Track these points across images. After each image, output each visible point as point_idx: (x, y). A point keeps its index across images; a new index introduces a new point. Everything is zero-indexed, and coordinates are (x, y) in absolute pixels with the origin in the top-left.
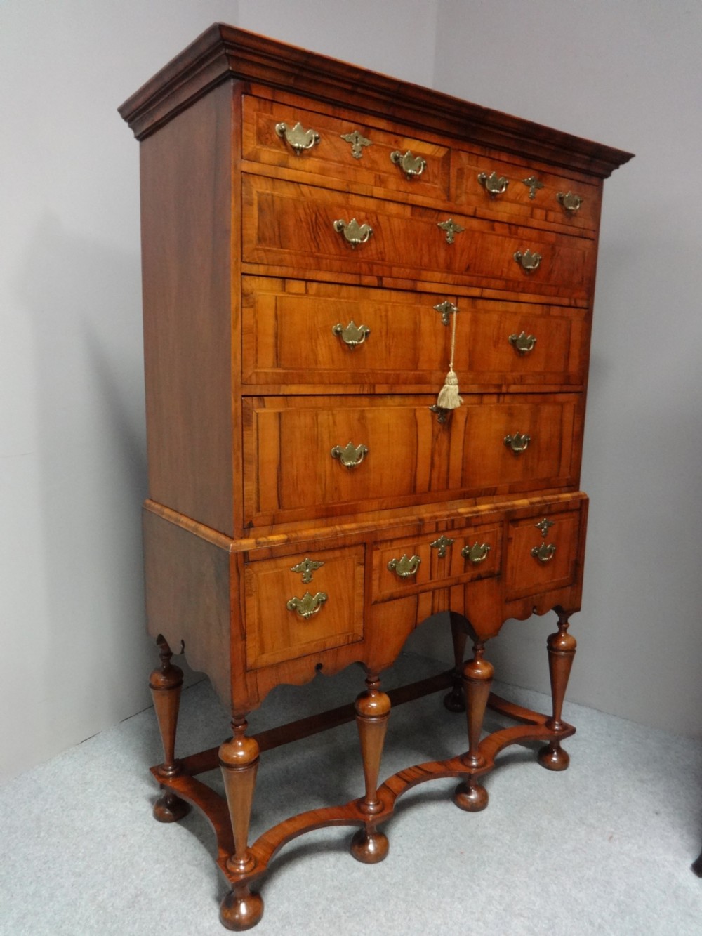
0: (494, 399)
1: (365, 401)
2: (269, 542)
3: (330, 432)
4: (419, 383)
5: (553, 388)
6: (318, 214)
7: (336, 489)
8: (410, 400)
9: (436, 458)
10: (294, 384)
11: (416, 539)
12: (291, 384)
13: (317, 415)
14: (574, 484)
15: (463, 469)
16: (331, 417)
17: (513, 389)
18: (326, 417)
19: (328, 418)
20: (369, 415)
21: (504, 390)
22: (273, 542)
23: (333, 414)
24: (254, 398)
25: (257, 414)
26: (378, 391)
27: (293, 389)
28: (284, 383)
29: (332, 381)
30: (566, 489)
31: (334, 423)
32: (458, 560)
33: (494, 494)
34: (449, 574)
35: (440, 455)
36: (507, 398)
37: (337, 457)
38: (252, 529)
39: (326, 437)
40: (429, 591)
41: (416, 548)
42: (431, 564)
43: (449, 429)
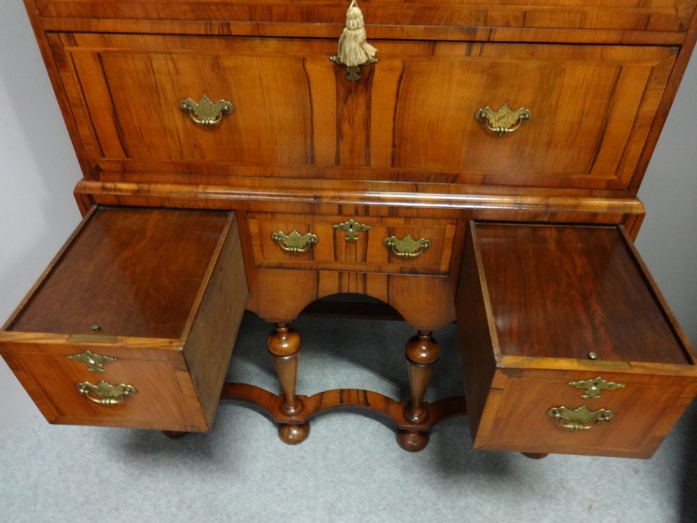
0: (461, 50)
1: (218, 44)
2: (116, 190)
3: (172, 81)
4: (308, 20)
5: (601, 37)
7: (195, 146)
8: (295, 48)
9: (346, 127)
10: (108, 18)
11: (309, 217)
12: (104, 18)
13: (150, 59)
14: (631, 190)
15: (394, 146)
16: (170, 62)
17: (500, 34)
18: (164, 62)
19: (167, 64)
20: (227, 62)
21: (480, 35)
22: (120, 190)
23: (173, 59)
24: (61, 34)
25: (71, 54)
26: (235, 31)
27: (108, 25)
28: (95, 17)
29: (162, 14)
30: (606, 192)
31: (177, 70)
32: (376, 253)
33: (453, 182)
34: (365, 260)
35: (352, 123)
36: (490, 50)
37: (186, 112)
38: (101, 173)
39: (168, 87)
40: (333, 270)
41: (311, 227)
42: (335, 246)
43: (367, 90)
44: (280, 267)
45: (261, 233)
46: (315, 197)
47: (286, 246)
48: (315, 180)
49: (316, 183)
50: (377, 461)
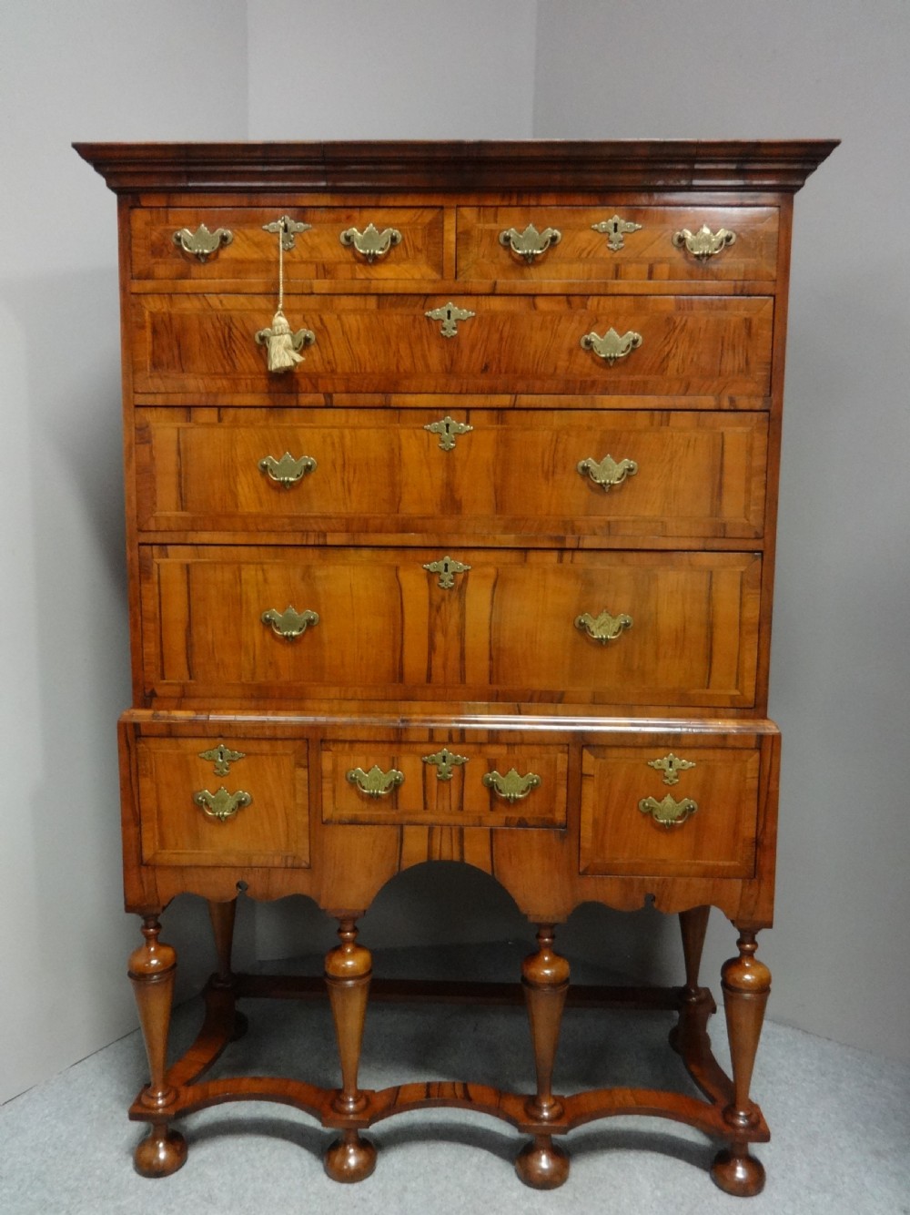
0: (553, 557)
1: (312, 554)
2: (169, 718)
3: (259, 591)
4: (403, 531)
5: (685, 544)
6: (232, 325)
7: (271, 663)
8: (389, 557)
9: (439, 638)
10: (206, 531)
11: (395, 747)
12: (202, 530)
13: (240, 570)
14: (757, 707)
15: (491, 658)
16: (260, 573)
17: (587, 543)
18: (253, 573)
19: (256, 575)
20: (320, 573)
21: (570, 543)
22: (175, 718)
23: (263, 570)
24: (154, 547)
25: (159, 565)
26: (330, 540)
27: (205, 537)
28: (193, 530)
29: (261, 527)
30: (733, 711)
31: (265, 580)
32: (475, 795)
33: (560, 702)
34: (461, 808)
35: (445, 634)
36: (579, 556)
37: (268, 624)
38: (155, 699)
39: (253, 595)
40: (422, 824)
41: (396, 760)
42: (424, 787)
43: (460, 598)
44: (354, 822)
45: (335, 770)
46: (403, 721)
47: (364, 788)
48: (403, 702)
49: (404, 706)
50: (486, 1202)
